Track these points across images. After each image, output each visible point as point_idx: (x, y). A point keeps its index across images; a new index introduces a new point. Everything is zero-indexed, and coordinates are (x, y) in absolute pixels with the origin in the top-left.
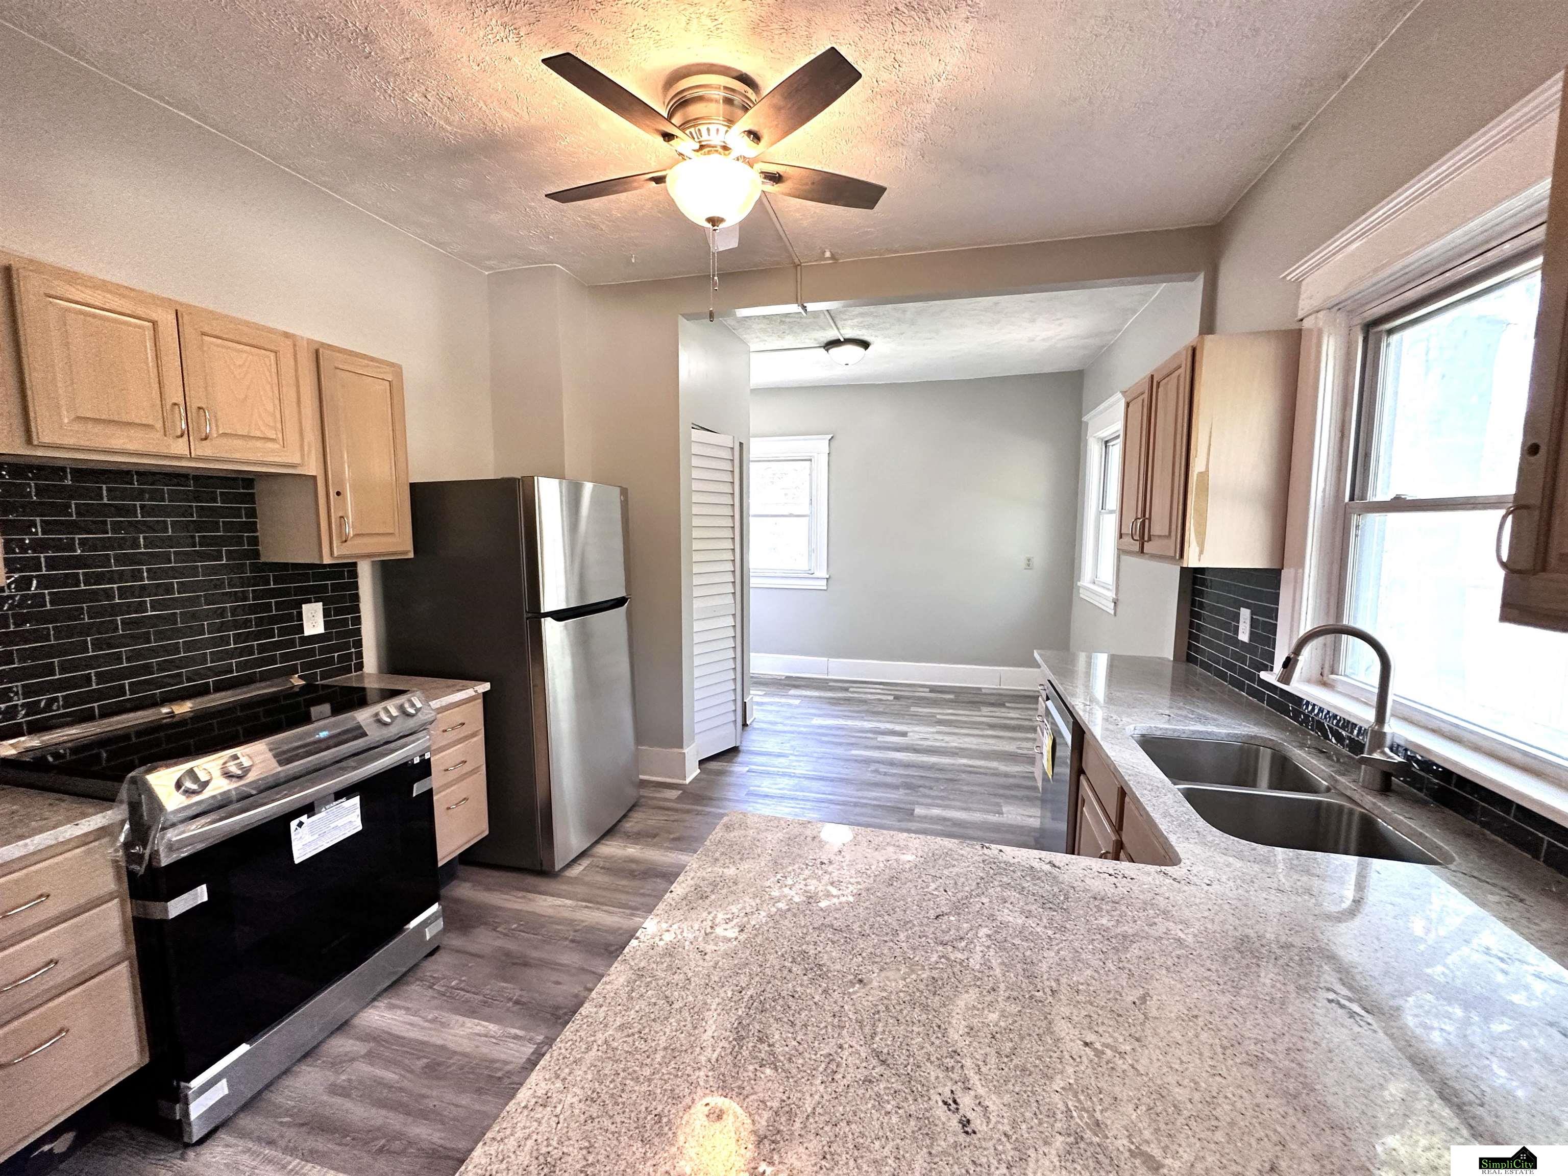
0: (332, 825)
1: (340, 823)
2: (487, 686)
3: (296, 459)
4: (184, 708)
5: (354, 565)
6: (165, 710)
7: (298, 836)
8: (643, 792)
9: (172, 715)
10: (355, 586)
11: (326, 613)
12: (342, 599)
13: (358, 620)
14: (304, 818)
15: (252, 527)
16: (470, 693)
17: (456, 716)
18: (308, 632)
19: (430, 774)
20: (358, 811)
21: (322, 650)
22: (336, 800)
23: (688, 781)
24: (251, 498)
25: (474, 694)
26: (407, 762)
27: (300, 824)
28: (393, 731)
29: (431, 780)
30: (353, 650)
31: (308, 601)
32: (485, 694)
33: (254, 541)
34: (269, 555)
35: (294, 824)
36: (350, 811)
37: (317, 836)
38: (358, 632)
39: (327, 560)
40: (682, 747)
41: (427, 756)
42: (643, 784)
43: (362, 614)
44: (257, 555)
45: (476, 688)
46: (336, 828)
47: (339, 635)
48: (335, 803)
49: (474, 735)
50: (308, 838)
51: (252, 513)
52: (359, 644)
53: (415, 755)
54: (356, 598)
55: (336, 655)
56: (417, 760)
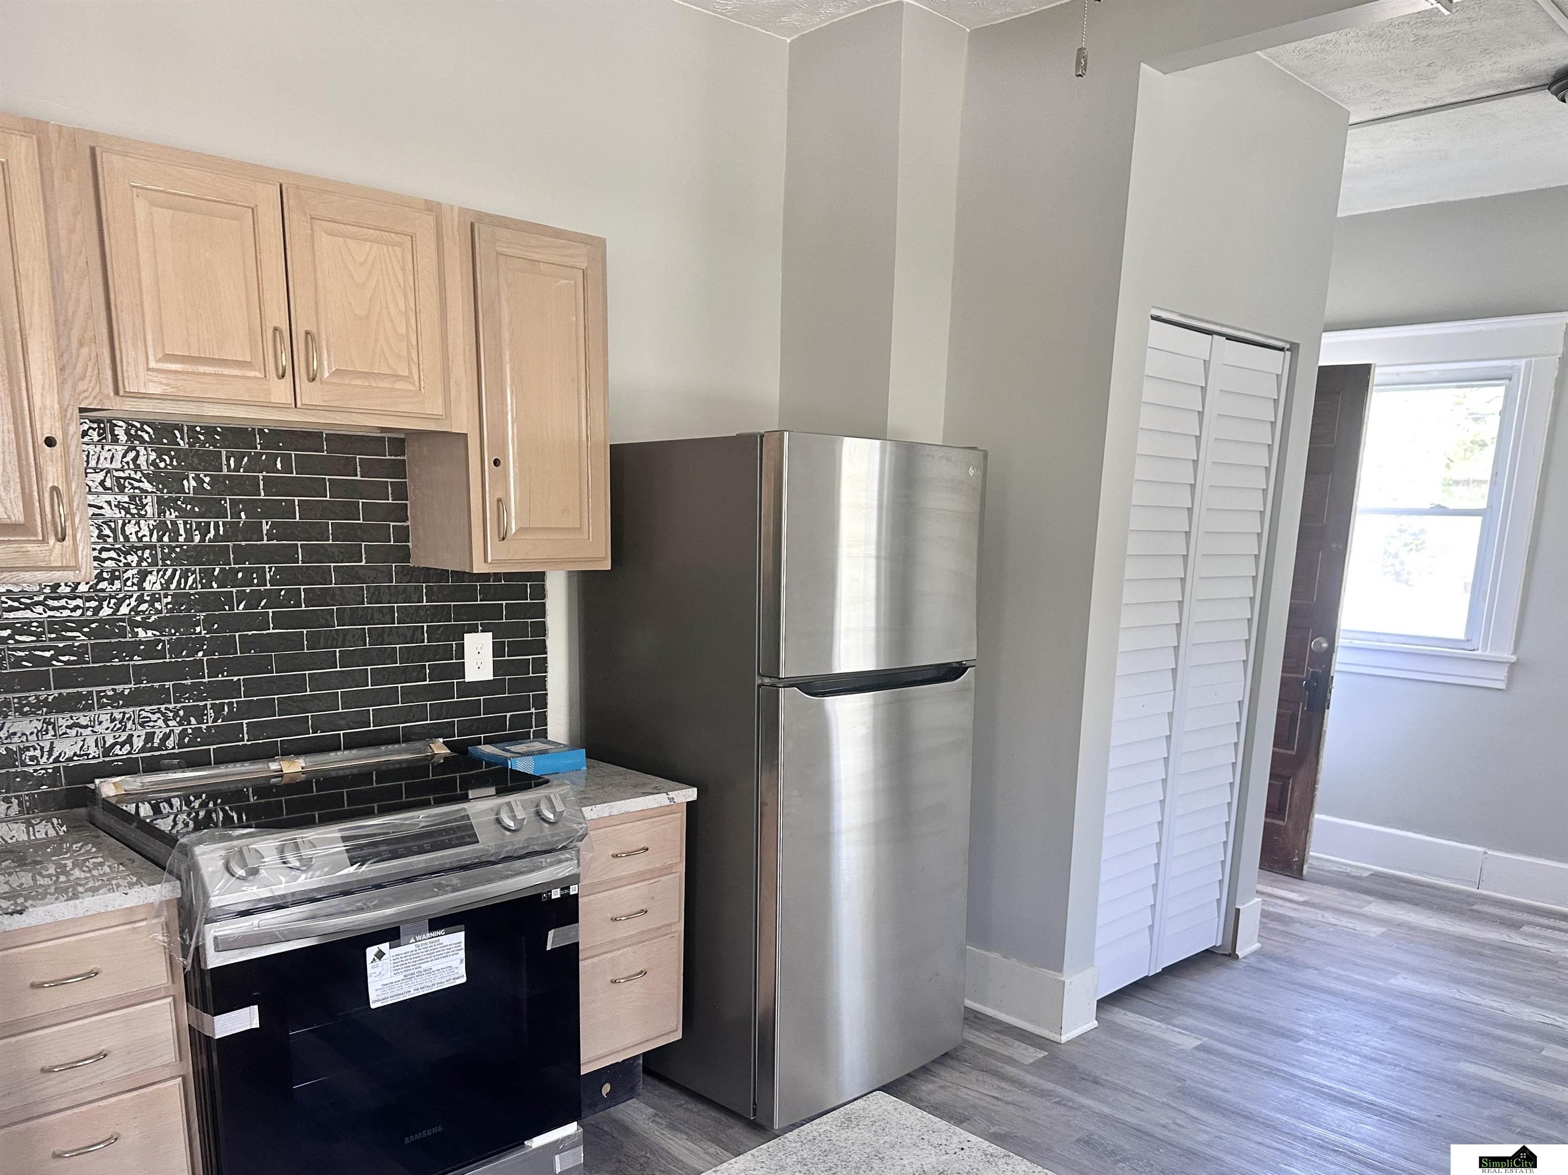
0: (424, 966)
1: (435, 965)
2: (692, 794)
3: (437, 407)
4: (294, 767)
5: (541, 576)
6: (274, 766)
7: (377, 970)
8: (973, 1036)
9: (280, 774)
10: (541, 611)
11: (497, 650)
12: (521, 630)
13: (542, 666)
14: (385, 947)
15: (401, 513)
16: (659, 800)
17: (637, 835)
18: (471, 675)
19: (577, 921)
20: (462, 954)
21: (490, 706)
22: (431, 930)
23: (1064, 1039)
24: (399, 469)
25: (668, 803)
26: (540, 895)
27: (380, 955)
28: (518, 842)
29: (577, 930)
30: (533, 710)
31: (473, 629)
32: (689, 804)
33: (403, 534)
34: (420, 559)
35: (371, 952)
36: (449, 951)
37: (401, 977)
38: (542, 683)
39: (479, 567)
40: (1060, 969)
41: (573, 890)
42: (974, 1019)
43: (550, 656)
44: (407, 557)
45: (672, 794)
46: (429, 971)
47: (515, 686)
48: (428, 935)
49: (666, 870)
50: (389, 978)
51: (401, 492)
52: (542, 702)
53: (554, 884)
54: (541, 629)
55: (509, 715)
56: (556, 894)
